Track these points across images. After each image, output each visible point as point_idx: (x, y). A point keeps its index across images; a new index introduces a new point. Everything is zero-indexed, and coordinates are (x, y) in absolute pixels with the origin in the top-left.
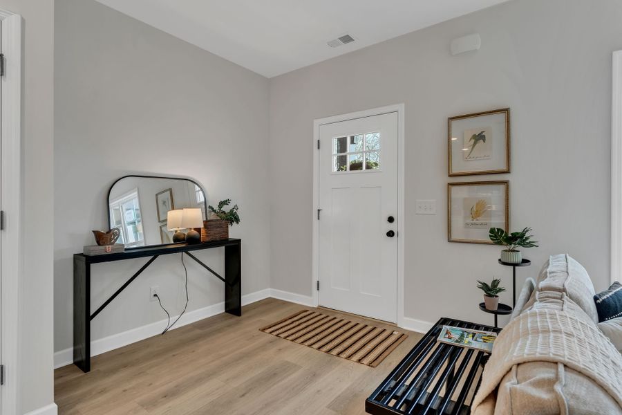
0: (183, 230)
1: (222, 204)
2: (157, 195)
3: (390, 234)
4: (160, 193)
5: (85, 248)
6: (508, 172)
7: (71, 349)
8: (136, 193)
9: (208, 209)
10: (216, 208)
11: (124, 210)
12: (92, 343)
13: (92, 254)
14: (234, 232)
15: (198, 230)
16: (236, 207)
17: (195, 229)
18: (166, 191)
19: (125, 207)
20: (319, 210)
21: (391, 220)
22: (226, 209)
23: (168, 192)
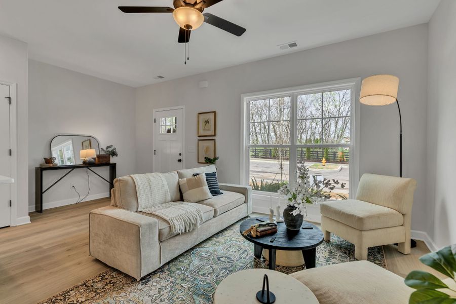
0: (88, 159)
1: (108, 147)
2: (82, 143)
3: (180, 161)
4: (84, 142)
5: (41, 165)
6: (214, 136)
7: (34, 206)
8: (71, 141)
9: (100, 150)
10: (105, 149)
11: (65, 150)
12: (43, 204)
13: (43, 167)
14: (113, 160)
15: (94, 159)
16: (115, 149)
17: (93, 158)
18: (87, 140)
19: (65, 149)
20: (155, 151)
21: (180, 154)
22: (110, 149)
23: (88, 141)
